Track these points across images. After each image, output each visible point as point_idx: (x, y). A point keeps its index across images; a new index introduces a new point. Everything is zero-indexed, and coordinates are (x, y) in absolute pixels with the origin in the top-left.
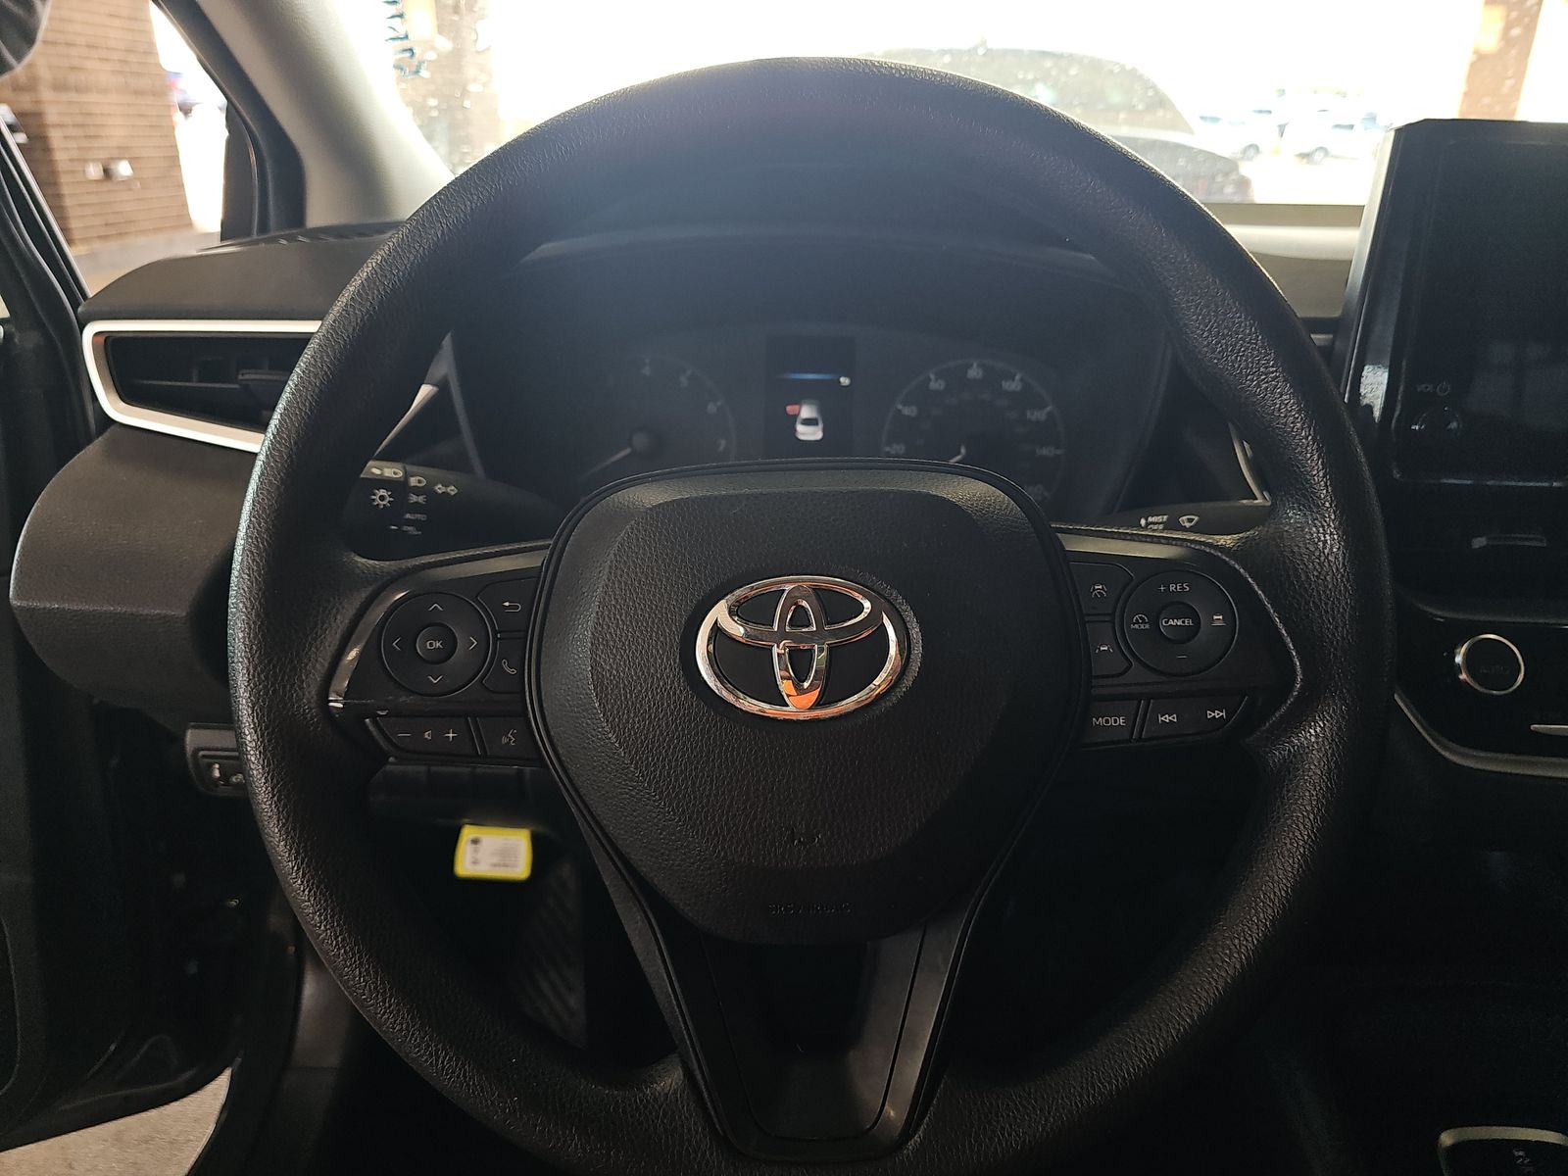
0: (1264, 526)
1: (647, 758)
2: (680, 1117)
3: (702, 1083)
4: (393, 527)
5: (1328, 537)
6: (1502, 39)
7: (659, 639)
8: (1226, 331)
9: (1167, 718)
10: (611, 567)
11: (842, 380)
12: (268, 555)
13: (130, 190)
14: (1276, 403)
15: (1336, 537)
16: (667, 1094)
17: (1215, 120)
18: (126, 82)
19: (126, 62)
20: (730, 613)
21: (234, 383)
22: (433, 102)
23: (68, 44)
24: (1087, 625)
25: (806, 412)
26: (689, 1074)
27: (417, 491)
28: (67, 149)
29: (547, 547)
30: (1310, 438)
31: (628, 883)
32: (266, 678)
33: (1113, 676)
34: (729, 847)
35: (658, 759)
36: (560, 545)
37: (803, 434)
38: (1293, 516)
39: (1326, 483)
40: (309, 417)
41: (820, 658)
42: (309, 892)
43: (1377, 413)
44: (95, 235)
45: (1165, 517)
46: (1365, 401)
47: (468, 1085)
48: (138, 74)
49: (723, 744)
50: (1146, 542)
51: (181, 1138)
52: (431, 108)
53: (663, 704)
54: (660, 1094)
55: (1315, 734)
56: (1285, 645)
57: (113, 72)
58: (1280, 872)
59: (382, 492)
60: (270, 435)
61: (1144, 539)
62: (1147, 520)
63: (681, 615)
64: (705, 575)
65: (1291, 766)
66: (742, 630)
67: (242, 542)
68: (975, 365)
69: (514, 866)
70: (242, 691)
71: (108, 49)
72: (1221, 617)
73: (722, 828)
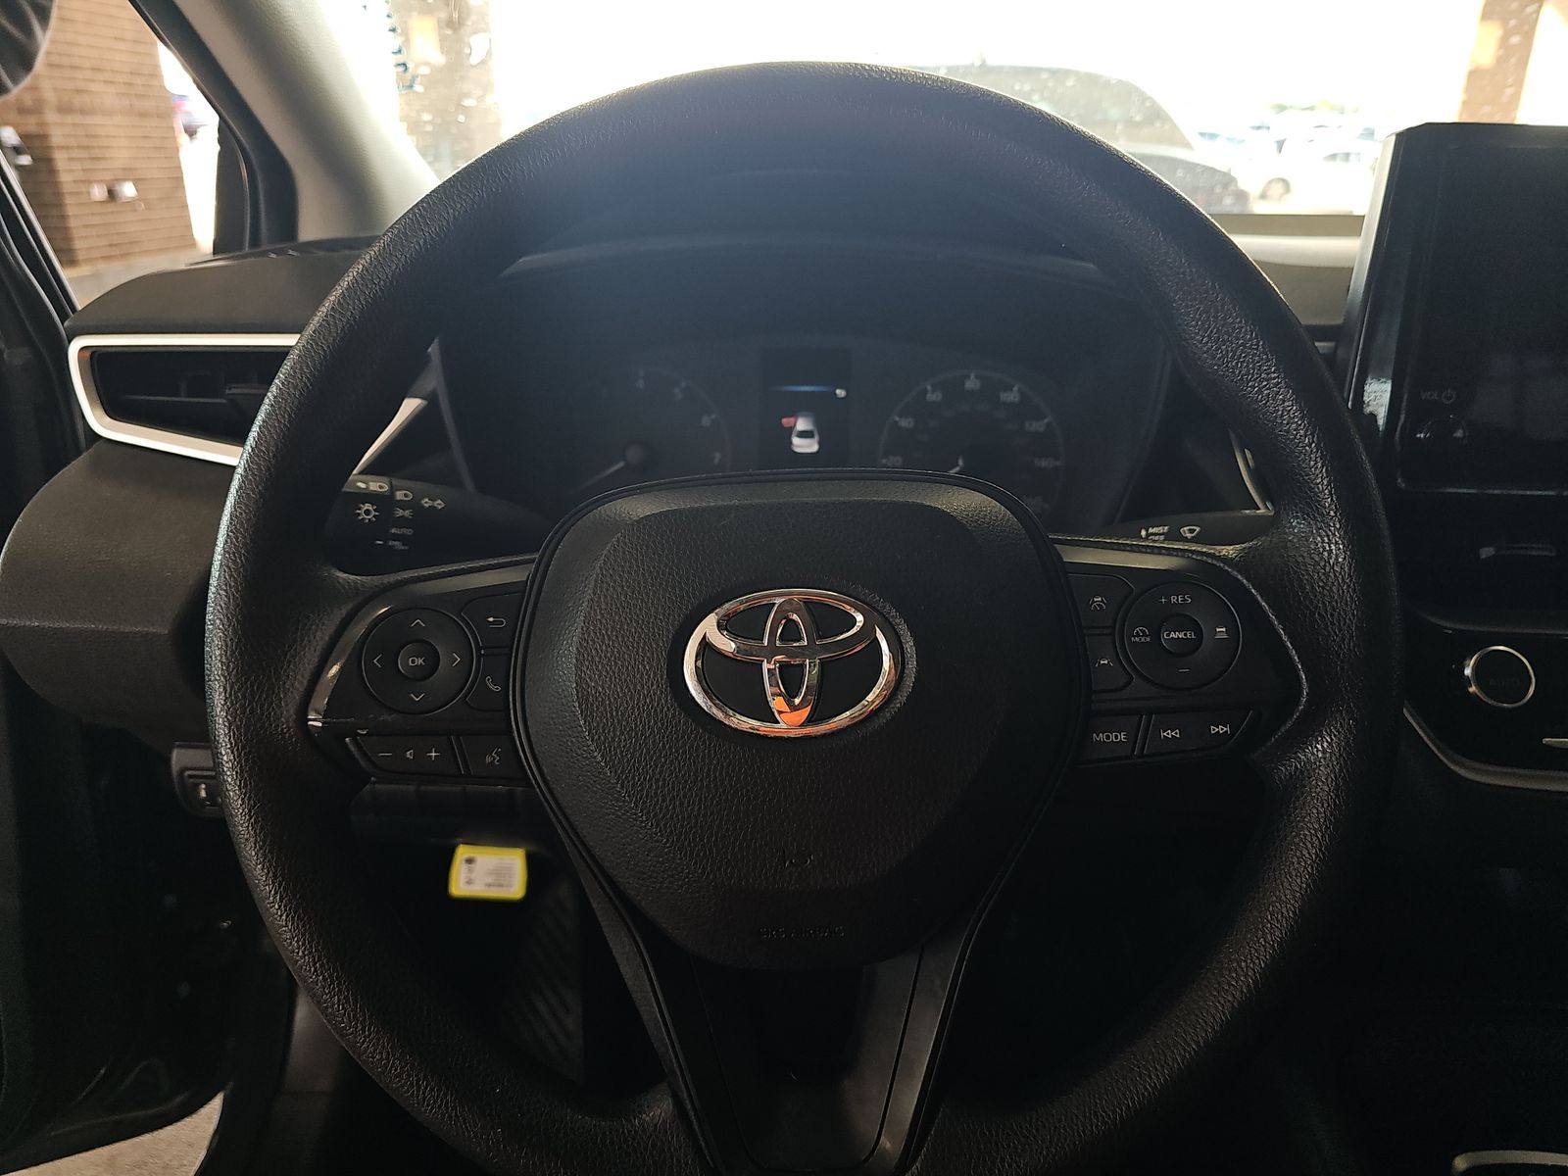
0: (1267, 535)
1: (633, 778)
2: (669, 1149)
3: (692, 1113)
4: (379, 542)
5: (1333, 547)
6: (1500, 47)
7: (645, 654)
8: (1226, 337)
9: (1169, 734)
10: (596, 581)
11: (838, 391)
12: (245, 570)
13: (135, 210)
14: (1278, 410)
15: (1341, 546)
16: (656, 1125)
17: (1213, 136)
18: (131, 105)
19: (130, 84)
20: (718, 627)
21: (221, 398)
22: (427, 117)
23: (74, 67)
24: (1087, 638)
25: (802, 424)
26: (678, 1102)
27: (403, 505)
28: (72, 171)
29: (532, 561)
30: (1313, 445)
31: (614, 905)
32: (244, 696)
33: (1112, 691)
34: (719, 869)
35: (645, 779)
36: (545, 559)
37: (799, 446)
38: (1297, 525)
39: (1330, 492)
40: (288, 429)
41: (811, 673)
42: (287, 916)
43: (1381, 422)
44: (99, 256)
45: (1166, 528)
46: (1368, 410)
47: (450, 1117)
48: (142, 97)
49: (711, 762)
50: (1146, 553)
51: (175, 1163)
52: (426, 123)
53: (649, 722)
54: (648, 1125)
55: (1322, 750)
56: (1291, 658)
57: (117, 94)
58: (1287, 892)
59: (367, 506)
60: (248, 448)
61: (1144, 550)
62: (1147, 531)
63: (668, 630)
64: (693, 588)
65: (1299, 781)
66: (733, 645)
67: (220, 557)
68: (972, 377)
69: (510, 886)
70: (218, 709)
71: (113, 71)
72: (1224, 630)
73: (711, 850)
